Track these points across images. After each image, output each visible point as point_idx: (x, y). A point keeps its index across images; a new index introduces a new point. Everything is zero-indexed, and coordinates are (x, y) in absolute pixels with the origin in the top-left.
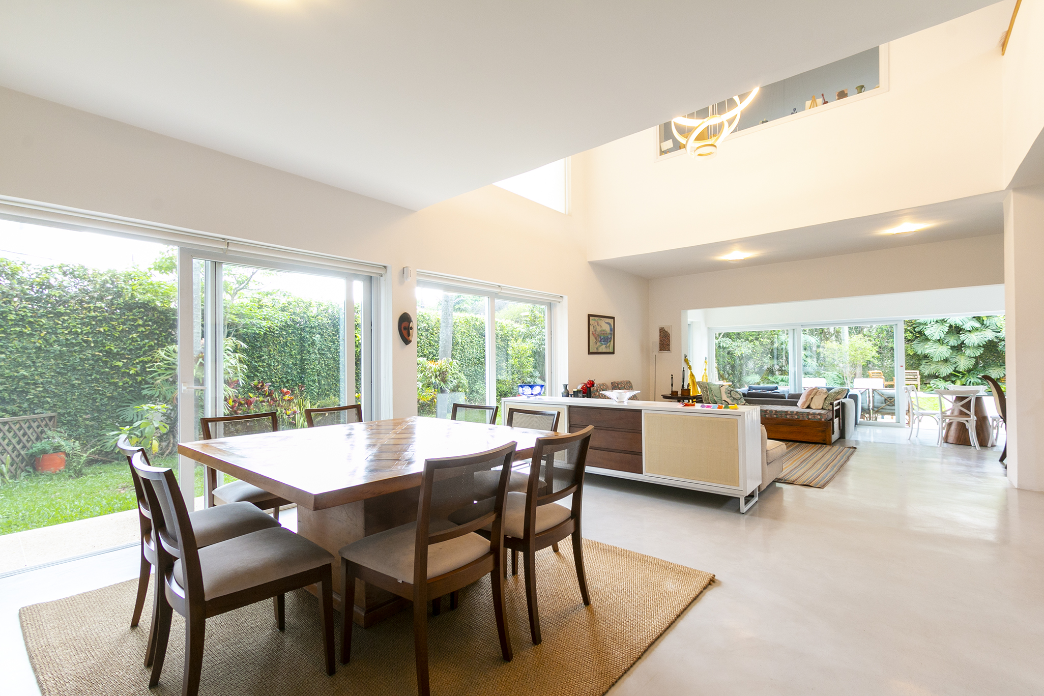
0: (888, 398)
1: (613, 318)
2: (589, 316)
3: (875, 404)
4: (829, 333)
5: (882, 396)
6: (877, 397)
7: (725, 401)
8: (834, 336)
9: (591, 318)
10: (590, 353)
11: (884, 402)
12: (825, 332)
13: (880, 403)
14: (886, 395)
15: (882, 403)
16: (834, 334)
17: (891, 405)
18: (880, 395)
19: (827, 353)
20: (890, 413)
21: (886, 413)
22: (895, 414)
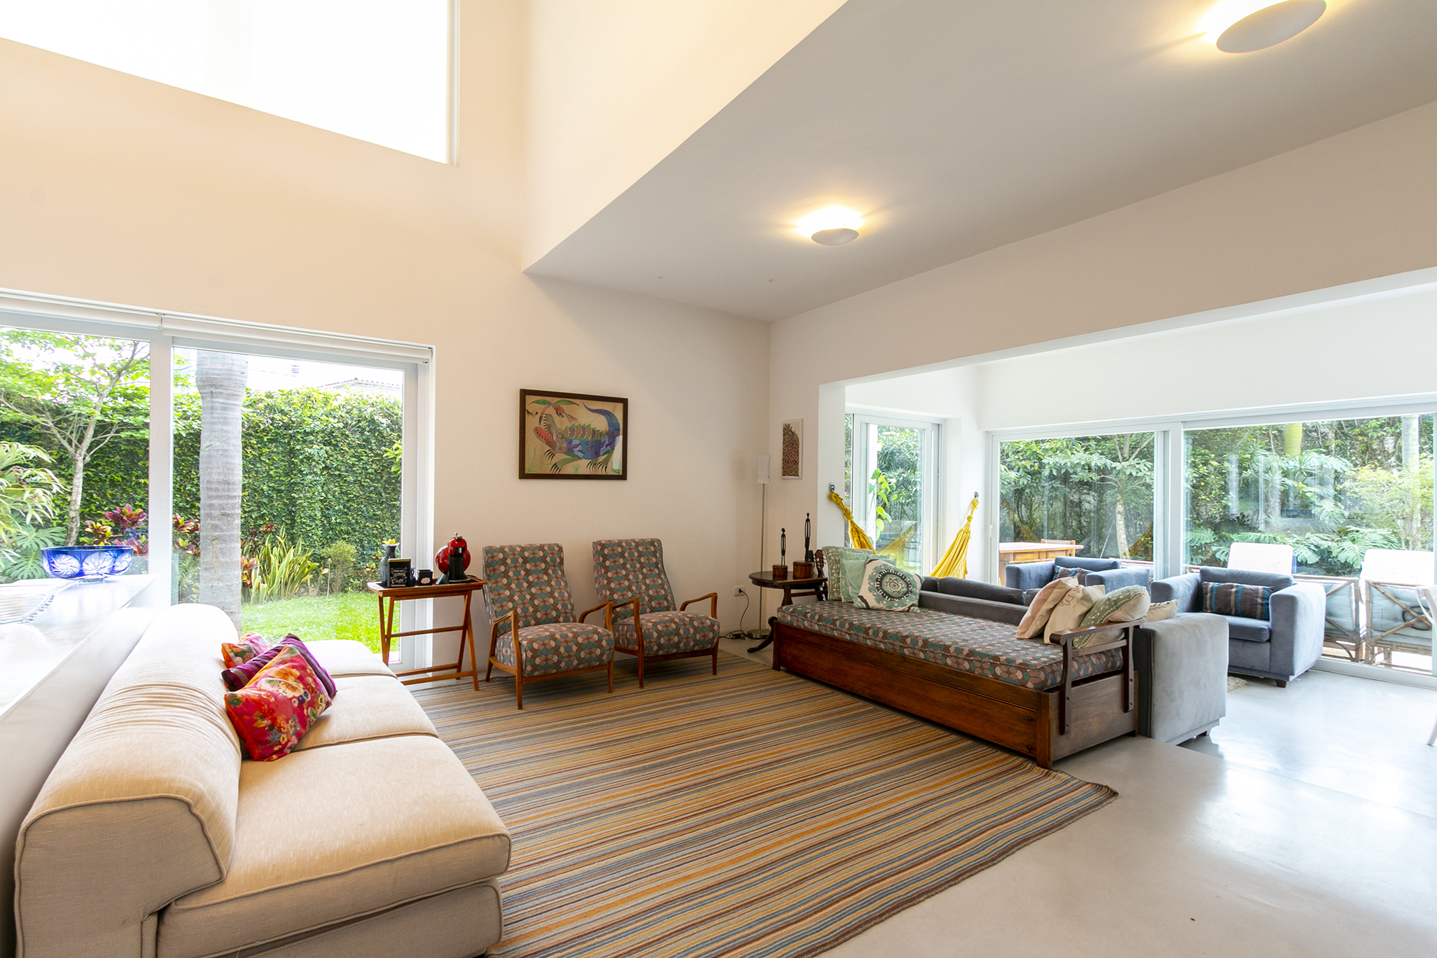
0: (1412, 608)
1: (624, 402)
2: (524, 393)
3: (1374, 620)
4: (1384, 451)
5: (1395, 603)
6: (1381, 603)
7: (861, 598)
8: (1393, 459)
9: (529, 399)
10: (523, 475)
11: (1400, 617)
12: (1374, 450)
13: (1389, 619)
14: (1408, 600)
15: (1396, 619)
16: (1393, 453)
17: (1420, 625)
18: (1389, 598)
19: (1363, 492)
20: (1420, 647)
21: (1402, 645)
22: (1431, 651)
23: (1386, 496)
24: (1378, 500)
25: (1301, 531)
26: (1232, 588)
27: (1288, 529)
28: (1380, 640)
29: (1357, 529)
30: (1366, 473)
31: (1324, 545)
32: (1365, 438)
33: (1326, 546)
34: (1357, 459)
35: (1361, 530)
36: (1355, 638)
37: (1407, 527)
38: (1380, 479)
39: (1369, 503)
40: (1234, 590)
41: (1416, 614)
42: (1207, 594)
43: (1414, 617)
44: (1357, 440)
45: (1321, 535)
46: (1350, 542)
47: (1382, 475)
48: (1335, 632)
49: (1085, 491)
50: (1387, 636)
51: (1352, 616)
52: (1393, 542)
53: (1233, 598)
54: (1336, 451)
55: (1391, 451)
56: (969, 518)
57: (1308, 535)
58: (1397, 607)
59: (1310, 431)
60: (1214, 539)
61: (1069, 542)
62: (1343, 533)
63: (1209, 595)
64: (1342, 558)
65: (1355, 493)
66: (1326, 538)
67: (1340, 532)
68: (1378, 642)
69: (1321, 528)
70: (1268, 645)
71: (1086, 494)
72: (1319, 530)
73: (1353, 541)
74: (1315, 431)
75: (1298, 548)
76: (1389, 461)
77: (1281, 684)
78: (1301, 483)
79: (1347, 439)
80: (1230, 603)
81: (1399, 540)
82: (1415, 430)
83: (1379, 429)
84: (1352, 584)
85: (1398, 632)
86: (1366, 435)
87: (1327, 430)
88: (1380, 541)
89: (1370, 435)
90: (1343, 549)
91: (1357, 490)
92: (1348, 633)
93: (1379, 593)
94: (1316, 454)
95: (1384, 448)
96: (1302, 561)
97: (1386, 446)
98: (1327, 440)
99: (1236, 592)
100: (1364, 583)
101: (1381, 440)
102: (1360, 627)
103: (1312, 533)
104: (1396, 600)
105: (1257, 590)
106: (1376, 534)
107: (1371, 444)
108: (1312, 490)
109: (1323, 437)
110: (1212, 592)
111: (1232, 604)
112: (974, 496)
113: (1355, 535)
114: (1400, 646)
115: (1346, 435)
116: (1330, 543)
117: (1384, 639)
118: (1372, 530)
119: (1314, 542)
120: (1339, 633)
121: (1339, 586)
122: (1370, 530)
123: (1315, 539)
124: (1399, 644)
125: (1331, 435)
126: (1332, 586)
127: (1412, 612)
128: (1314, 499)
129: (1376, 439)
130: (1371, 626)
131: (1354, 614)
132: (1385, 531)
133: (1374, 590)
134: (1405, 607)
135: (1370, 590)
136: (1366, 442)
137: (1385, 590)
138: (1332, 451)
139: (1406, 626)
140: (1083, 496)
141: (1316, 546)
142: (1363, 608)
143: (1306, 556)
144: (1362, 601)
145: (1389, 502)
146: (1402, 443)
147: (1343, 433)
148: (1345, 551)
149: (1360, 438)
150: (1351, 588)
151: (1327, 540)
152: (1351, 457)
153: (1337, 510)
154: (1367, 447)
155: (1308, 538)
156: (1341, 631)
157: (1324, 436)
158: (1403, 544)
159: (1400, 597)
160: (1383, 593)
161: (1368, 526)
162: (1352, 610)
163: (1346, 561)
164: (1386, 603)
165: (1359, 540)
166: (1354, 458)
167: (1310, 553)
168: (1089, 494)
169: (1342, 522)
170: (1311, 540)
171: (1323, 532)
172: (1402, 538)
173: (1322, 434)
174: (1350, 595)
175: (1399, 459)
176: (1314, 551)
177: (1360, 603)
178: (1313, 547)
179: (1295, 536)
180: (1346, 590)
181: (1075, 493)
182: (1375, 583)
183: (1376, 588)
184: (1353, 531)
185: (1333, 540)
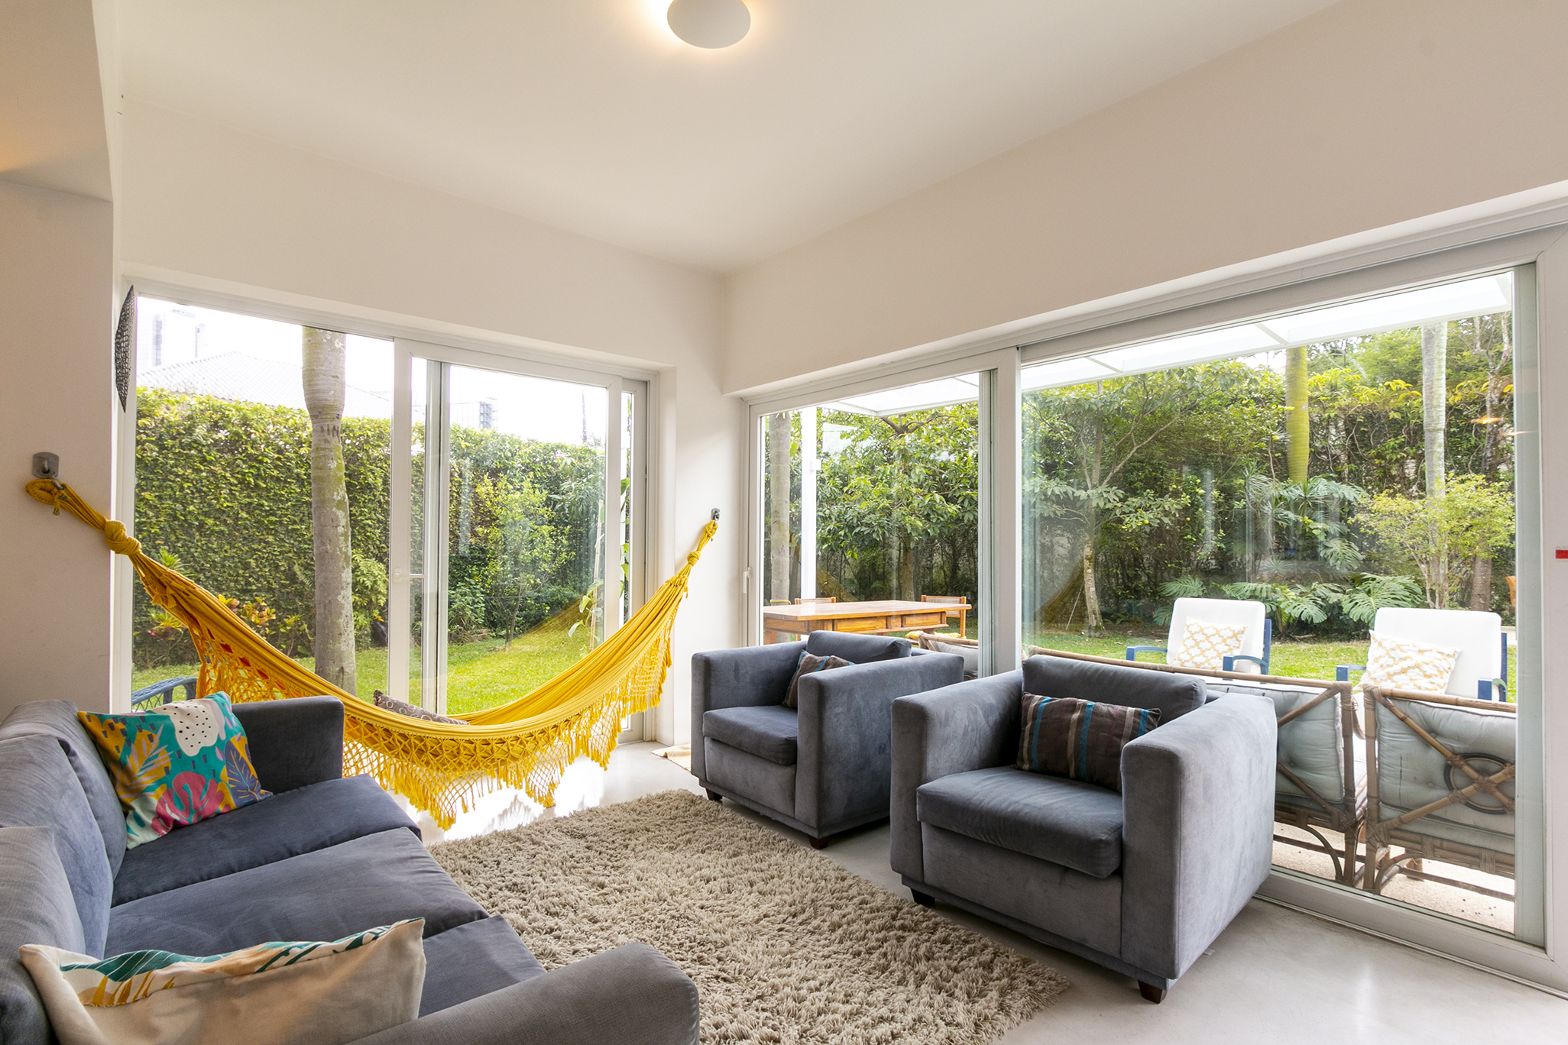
0: (1470, 755)
3: (1384, 779)
4: (1404, 478)
5: (1428, 744)
6: (1399, 744)
8: (1414, 488)
11: (1439, 777)
13: (1415, 780)
14: (1458, 738)
15: (1430, 783)
16: (1415, 480)
17: (1486, 800)
18: (1415, 732)
19: (1380, 526)
20: (1484, 854)
21: (1445, 844)
22: (1513, 865)
23: (1407, 533)
24: (1398, 538)
25: (1306, 579)
26: (1073, 712)
27: (1293, 578)
28: (1397, 829)
29: (1374, 576)
30: (1383, 502)
31: (1334, 598)
32: (1383, 462)
33: (1335, 600)
34: (1373, 488)
35: (1378, 578)
36: (1344, 819)
37: (1433, 574)
38: (1400, 509)
39: (1387, 541)
40: (1076, 716)
41: (1475, 775)
42: (1026, 724)
43: (1471, 781)
44: (1373, 465)
45: (1330, 585)
46: (1365, 595)
47: (1401, 504)
48: (1305, 804)
49: (1059, 532)
50: (1411, 821)
51: (1338, 769)
52: (1416, 594)
53: (1071, 735)
54: (1349, 478)
55: (1412, 477)
56: (691, 558)
57: (1314, 585)
58: (1433, 754)
59: (1320, 453)
60: (1203, 591)
61: (958, 599)
62: (1356, 581)
63: (1029, 725)
64: (1355, 615)
65: (1371, 528)
66: (1336, 589)
67: (1353, 581)
68: (1393, 833)
69: (1331, 576)
70: (1114, 888)
71: (1060, 535)
72: (1328, 577)
73: (1369, 593)
74: (1325, 453)
75: (1302, 602)
76: (1411, 490)
77: (1152, 994)
78: (1306, 518)
79: (1361, 464)
80: (1066, 749)
81: (1424, 592)
82: (1440, 446)
83: (1398, 450)
84: (1338, 696)
85: (1435, 813)
86: (1384, 458)
87: (1338, 452)
88: (1401, 592)
89: (1388, 457)
90: (1356, 603)
91: (1372, 524)
92: (1329, 807)
93: (1393, 718)
94: (1325, 481)
95: (1404, 474)
96: (1307, 620)
97: (1407, 471)
98: (1338, 464)
99: (1080, 720)
100: (1362, 694)
101: (1401, 463)
102: (1356, 793)
103: (1320, 583)
104: (1429, 737)
105: (1122, 716)
106: (1396, 583)
107: (1389, 469)
108: (1318, 527)
109: (1334, 461)
110: (1034, 718)
111: (1070, 751)
112: (709, 516)
113: (1372, 585)
114: (1441, 848)
115: (1361, 458)
116: (1340, 596)
117: (1405, 827)
118: (1391, 578)
119: (1321, 594)
120: (1311, 805)
121: (1313, 698)
122: (1388, 578)
123: (1321, 589)
124: (1438, 843)
125: (1343, 458)
126: (1296, 698)
127: (1467, 769)
128: (1322, 538)
129: (1395, 463)
130: (1376, 794)
131: (1342, 765)
132: (1406, 580)
133: (1382, 710)
134: (1449, 754)
135: (1374, 710)
136: (1384, 467)
137: (1409, 712)
138: (1344, 478)
139: (1452, 801)
140: (1057, 538)
141: (1323, 600)
142: (1359, 746)
143: (1312, 613)
144: (1358, 733)
145: (1411, 538)
146: (1426, 465)
147: (1357, 455)
148: (1357, 607)
149: (1377, 461)
150: (1335, 700)
151: (1337, 592)
152: (1367, 486)
153: (1350, 552)
154: (1385, 472)
155: (1314, 590)
156: (1312, 799)
157: (1336, 458)
158: (1428, 595)
159: (1440, 728)
160: (1403, 720)
161: (1387, 573)
162: (1337, 755)
163: (1360, 619)
164: (1407, 743)
165: (1376, 590)
166: (1370, 487)
167: (1316, 609)
168: (1063, 536)
169: (1356, 568)
170: (1319, 592)
171: (1334, 581)
172: (1428, 588)
173: (1333, 456)
174: (1335, 721)
175: (1422, 487)
176: (1321, 606)
177: (1355, 736)
178: (1320, 601)
179: (1299, 586)
180: (1326, 707)
181: (1047, 534)
182: (1385, 696)
183: (1386, 705)
184: (1368, 579)
185: (1344, 592)
